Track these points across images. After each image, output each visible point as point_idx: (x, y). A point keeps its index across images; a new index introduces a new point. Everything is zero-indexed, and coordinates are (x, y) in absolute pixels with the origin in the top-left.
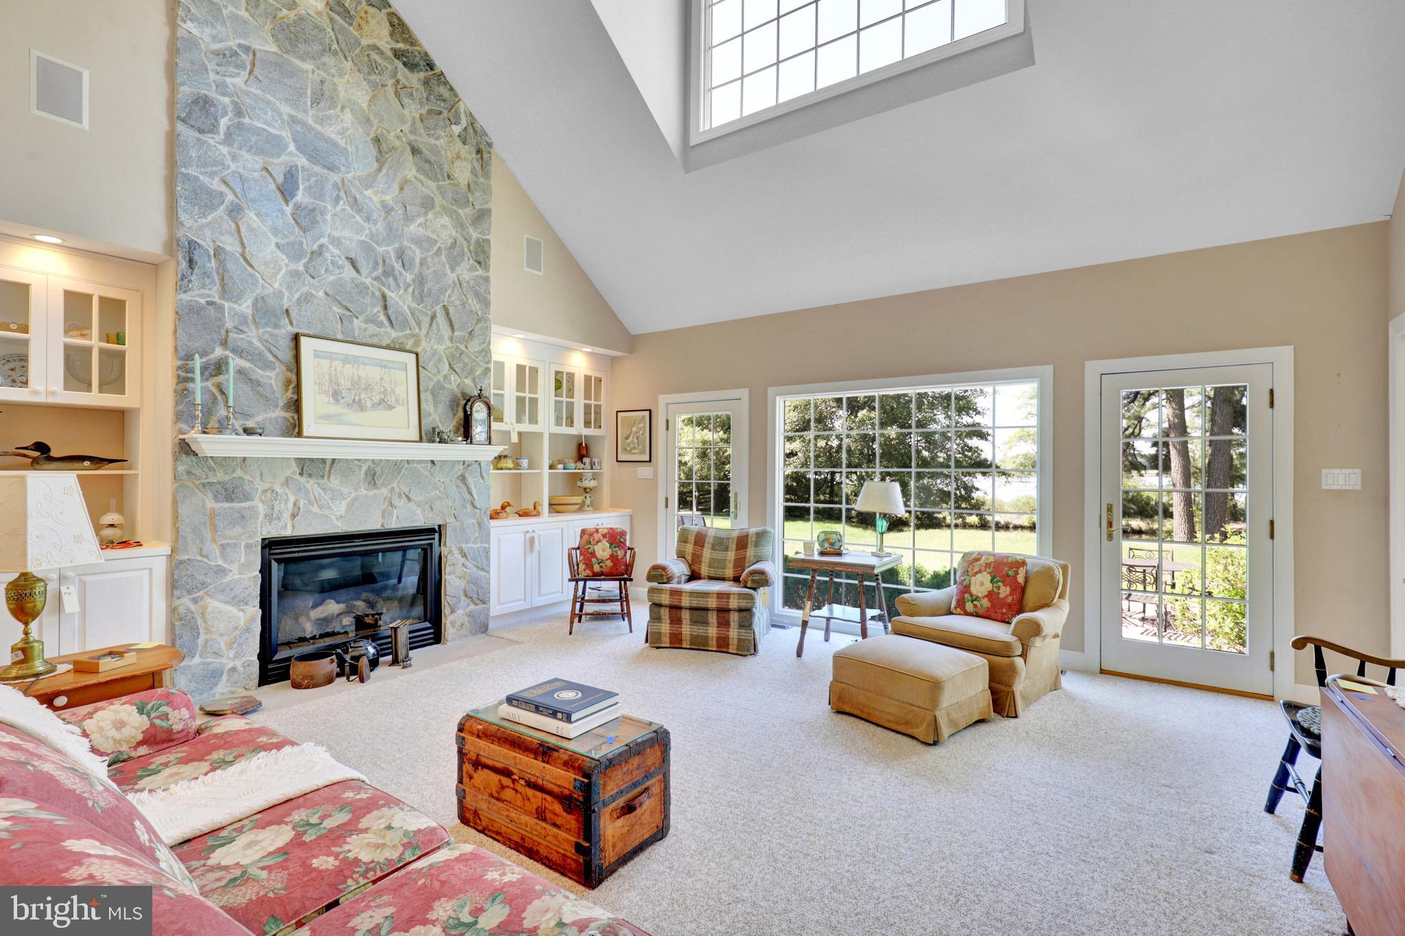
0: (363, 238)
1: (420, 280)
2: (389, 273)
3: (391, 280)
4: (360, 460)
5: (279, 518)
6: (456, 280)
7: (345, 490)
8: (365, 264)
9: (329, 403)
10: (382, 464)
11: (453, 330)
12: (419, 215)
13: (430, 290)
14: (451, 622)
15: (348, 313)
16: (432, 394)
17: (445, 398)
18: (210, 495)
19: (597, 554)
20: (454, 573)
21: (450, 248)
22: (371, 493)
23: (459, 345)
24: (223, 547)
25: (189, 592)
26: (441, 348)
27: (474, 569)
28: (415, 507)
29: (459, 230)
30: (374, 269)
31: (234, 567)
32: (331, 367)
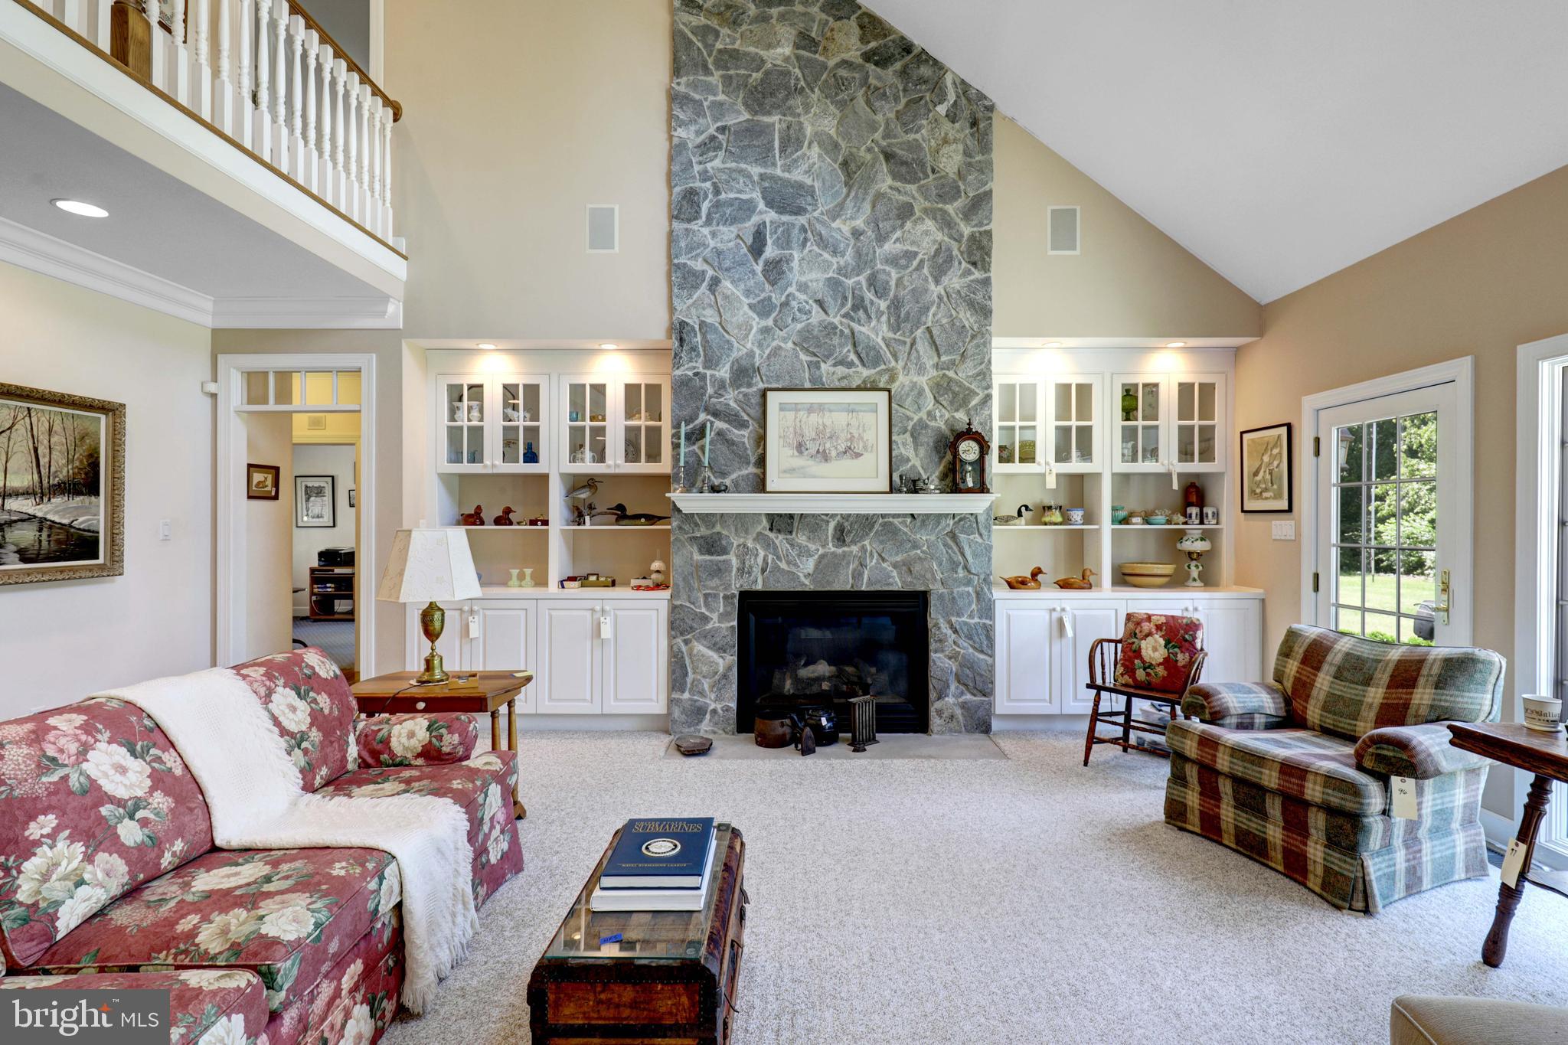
0: (831, 274)
1: (896, 305)
2: (859, 305)
3: (861, 313)
4: (827, 515)
5: (749, 573)
6: (943, 293)
7: (812, 547)
8: (832, 302)
9: (793, 456)
10: (851, 519)
11: (939, 356)
12: (894, 229)
13: (908, 313)
14: (937, 711)
15: (815, 359)
16: (912, 435)
17: (928, 439)
18: (695, 548)
19: (1144, 653)
20: (943, 651)
21: (934, 256)
22: (840, 551)
23: (947, 372)
24: (706, 596)
25: (682, 634)
26: (923, 381)
27: (971, 650)
28: (890, 568)
29: (946, 230)
30: (843, 305)
31: (715, 616)
32: (796, 418)
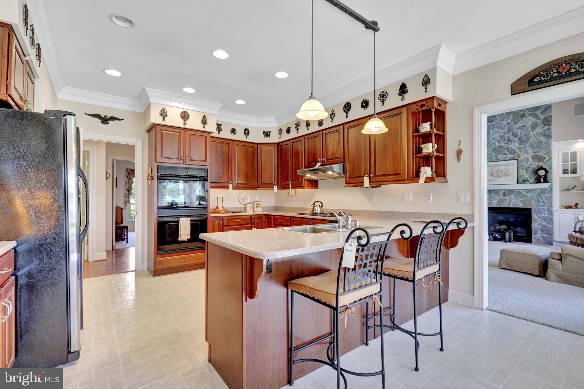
0: (501, 134)
1: (520, 139)
2: (509, 140)
3: (510, 142)
4: (500, 190)
6: (535, 134)
7: (496, 197)
8: (501, 141)
9: (490, 177)
10: (507, 191)
11: (534, 149)
12: (519, 121)
13: (524, 140)
14: (534, 238)
15: (497, 154)
16: (526, 170)
17: (530, 170)
20: (536, 223)
21: (532, 125)
22: (504, 198)
23: (536, 153)
26: (529, 156)
27: (545, 223)
28: (519, 202)
29: (536, 118)
30: (504, 141)
32: (491, 168)
